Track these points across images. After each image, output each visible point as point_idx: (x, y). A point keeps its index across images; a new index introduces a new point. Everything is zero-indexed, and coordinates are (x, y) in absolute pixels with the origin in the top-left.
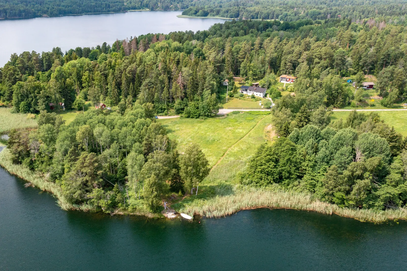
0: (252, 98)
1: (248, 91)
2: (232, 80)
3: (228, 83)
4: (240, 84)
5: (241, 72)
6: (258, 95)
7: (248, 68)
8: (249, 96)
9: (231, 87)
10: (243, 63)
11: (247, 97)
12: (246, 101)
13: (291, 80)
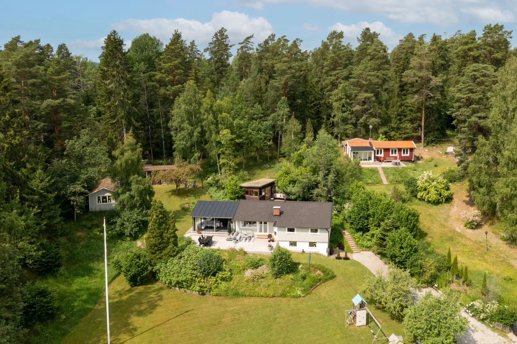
0: (278, 274)
1: (237, 226)
2: (133, 178)
3: (116, 195)
4: (179, 193)
5: (179, 141)
6: (303, 246)
7: (211, 117)
8: (255, 265)
9: (135, 215)
10: (179, 100)
11: (249, 273)
12: (246, 301)
13: (391, 155)
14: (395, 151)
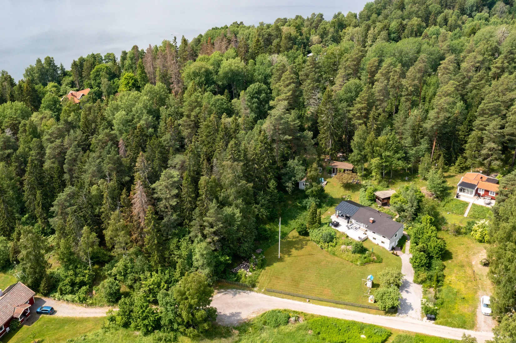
0: (355, 252)
1: (353, 221)
4: (347, 186)
8: (348, 244)
11: (343, 247)
12: (336, 258)
13: (490, 194)
14: (494, 193)
